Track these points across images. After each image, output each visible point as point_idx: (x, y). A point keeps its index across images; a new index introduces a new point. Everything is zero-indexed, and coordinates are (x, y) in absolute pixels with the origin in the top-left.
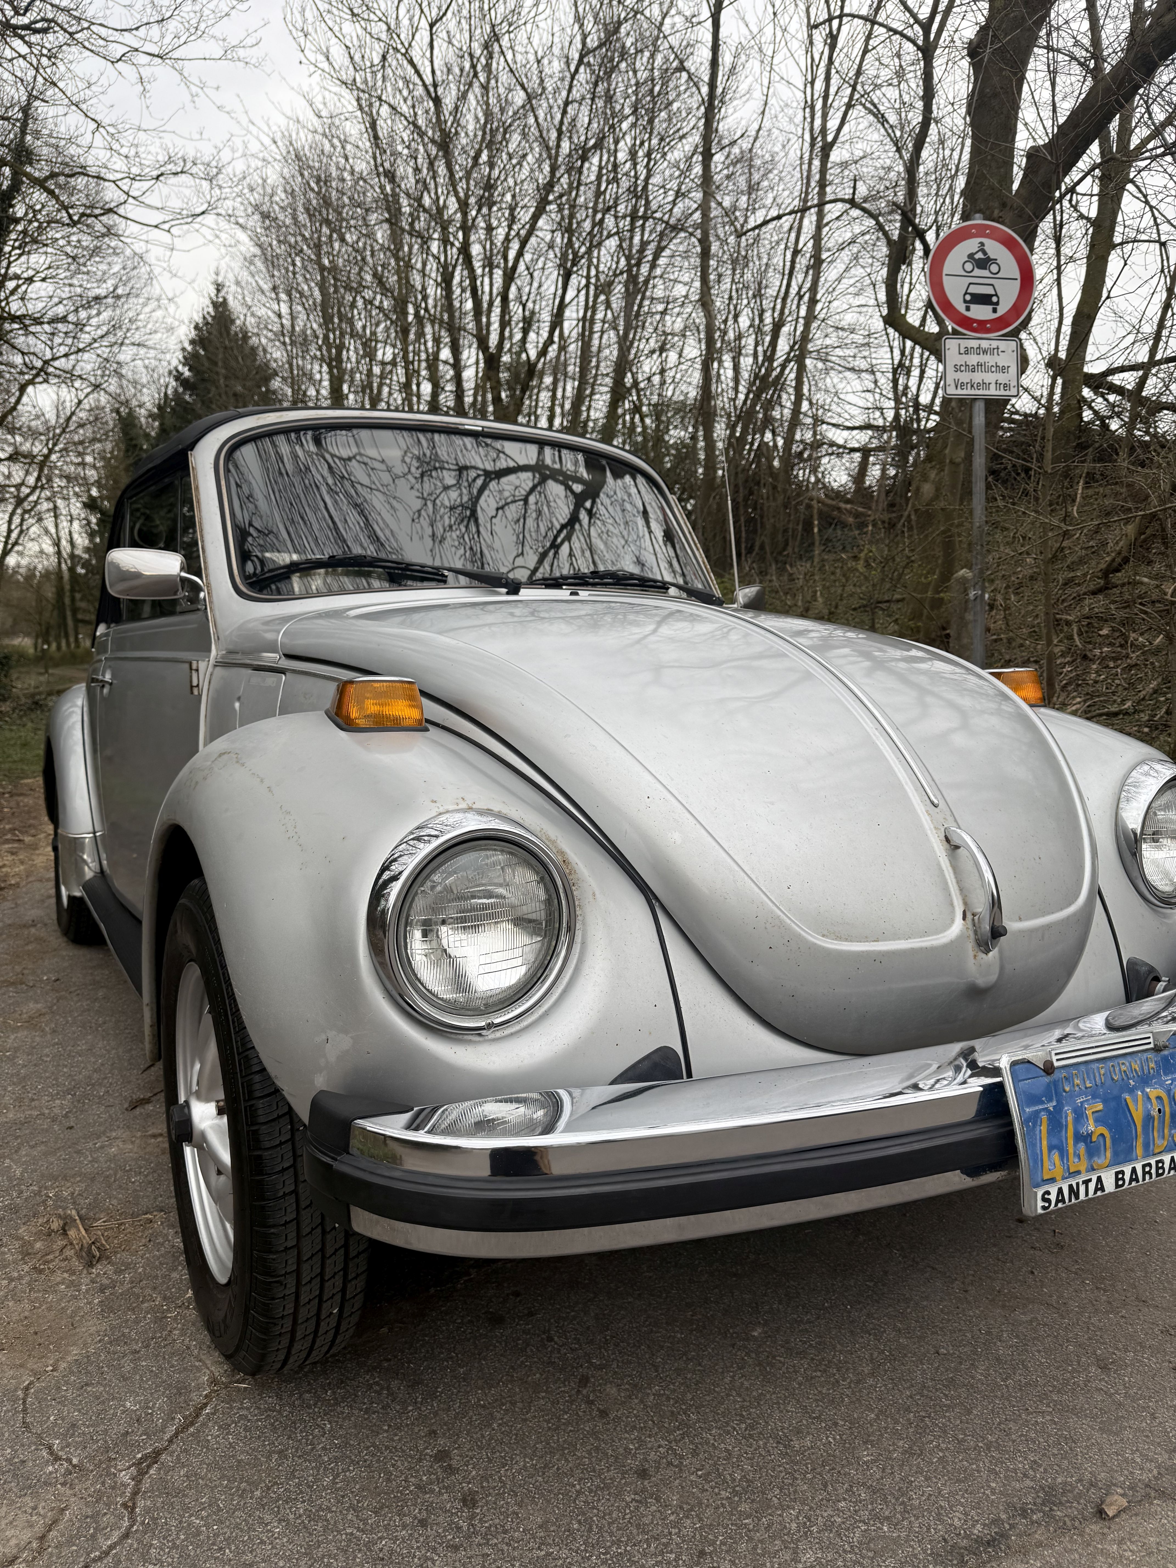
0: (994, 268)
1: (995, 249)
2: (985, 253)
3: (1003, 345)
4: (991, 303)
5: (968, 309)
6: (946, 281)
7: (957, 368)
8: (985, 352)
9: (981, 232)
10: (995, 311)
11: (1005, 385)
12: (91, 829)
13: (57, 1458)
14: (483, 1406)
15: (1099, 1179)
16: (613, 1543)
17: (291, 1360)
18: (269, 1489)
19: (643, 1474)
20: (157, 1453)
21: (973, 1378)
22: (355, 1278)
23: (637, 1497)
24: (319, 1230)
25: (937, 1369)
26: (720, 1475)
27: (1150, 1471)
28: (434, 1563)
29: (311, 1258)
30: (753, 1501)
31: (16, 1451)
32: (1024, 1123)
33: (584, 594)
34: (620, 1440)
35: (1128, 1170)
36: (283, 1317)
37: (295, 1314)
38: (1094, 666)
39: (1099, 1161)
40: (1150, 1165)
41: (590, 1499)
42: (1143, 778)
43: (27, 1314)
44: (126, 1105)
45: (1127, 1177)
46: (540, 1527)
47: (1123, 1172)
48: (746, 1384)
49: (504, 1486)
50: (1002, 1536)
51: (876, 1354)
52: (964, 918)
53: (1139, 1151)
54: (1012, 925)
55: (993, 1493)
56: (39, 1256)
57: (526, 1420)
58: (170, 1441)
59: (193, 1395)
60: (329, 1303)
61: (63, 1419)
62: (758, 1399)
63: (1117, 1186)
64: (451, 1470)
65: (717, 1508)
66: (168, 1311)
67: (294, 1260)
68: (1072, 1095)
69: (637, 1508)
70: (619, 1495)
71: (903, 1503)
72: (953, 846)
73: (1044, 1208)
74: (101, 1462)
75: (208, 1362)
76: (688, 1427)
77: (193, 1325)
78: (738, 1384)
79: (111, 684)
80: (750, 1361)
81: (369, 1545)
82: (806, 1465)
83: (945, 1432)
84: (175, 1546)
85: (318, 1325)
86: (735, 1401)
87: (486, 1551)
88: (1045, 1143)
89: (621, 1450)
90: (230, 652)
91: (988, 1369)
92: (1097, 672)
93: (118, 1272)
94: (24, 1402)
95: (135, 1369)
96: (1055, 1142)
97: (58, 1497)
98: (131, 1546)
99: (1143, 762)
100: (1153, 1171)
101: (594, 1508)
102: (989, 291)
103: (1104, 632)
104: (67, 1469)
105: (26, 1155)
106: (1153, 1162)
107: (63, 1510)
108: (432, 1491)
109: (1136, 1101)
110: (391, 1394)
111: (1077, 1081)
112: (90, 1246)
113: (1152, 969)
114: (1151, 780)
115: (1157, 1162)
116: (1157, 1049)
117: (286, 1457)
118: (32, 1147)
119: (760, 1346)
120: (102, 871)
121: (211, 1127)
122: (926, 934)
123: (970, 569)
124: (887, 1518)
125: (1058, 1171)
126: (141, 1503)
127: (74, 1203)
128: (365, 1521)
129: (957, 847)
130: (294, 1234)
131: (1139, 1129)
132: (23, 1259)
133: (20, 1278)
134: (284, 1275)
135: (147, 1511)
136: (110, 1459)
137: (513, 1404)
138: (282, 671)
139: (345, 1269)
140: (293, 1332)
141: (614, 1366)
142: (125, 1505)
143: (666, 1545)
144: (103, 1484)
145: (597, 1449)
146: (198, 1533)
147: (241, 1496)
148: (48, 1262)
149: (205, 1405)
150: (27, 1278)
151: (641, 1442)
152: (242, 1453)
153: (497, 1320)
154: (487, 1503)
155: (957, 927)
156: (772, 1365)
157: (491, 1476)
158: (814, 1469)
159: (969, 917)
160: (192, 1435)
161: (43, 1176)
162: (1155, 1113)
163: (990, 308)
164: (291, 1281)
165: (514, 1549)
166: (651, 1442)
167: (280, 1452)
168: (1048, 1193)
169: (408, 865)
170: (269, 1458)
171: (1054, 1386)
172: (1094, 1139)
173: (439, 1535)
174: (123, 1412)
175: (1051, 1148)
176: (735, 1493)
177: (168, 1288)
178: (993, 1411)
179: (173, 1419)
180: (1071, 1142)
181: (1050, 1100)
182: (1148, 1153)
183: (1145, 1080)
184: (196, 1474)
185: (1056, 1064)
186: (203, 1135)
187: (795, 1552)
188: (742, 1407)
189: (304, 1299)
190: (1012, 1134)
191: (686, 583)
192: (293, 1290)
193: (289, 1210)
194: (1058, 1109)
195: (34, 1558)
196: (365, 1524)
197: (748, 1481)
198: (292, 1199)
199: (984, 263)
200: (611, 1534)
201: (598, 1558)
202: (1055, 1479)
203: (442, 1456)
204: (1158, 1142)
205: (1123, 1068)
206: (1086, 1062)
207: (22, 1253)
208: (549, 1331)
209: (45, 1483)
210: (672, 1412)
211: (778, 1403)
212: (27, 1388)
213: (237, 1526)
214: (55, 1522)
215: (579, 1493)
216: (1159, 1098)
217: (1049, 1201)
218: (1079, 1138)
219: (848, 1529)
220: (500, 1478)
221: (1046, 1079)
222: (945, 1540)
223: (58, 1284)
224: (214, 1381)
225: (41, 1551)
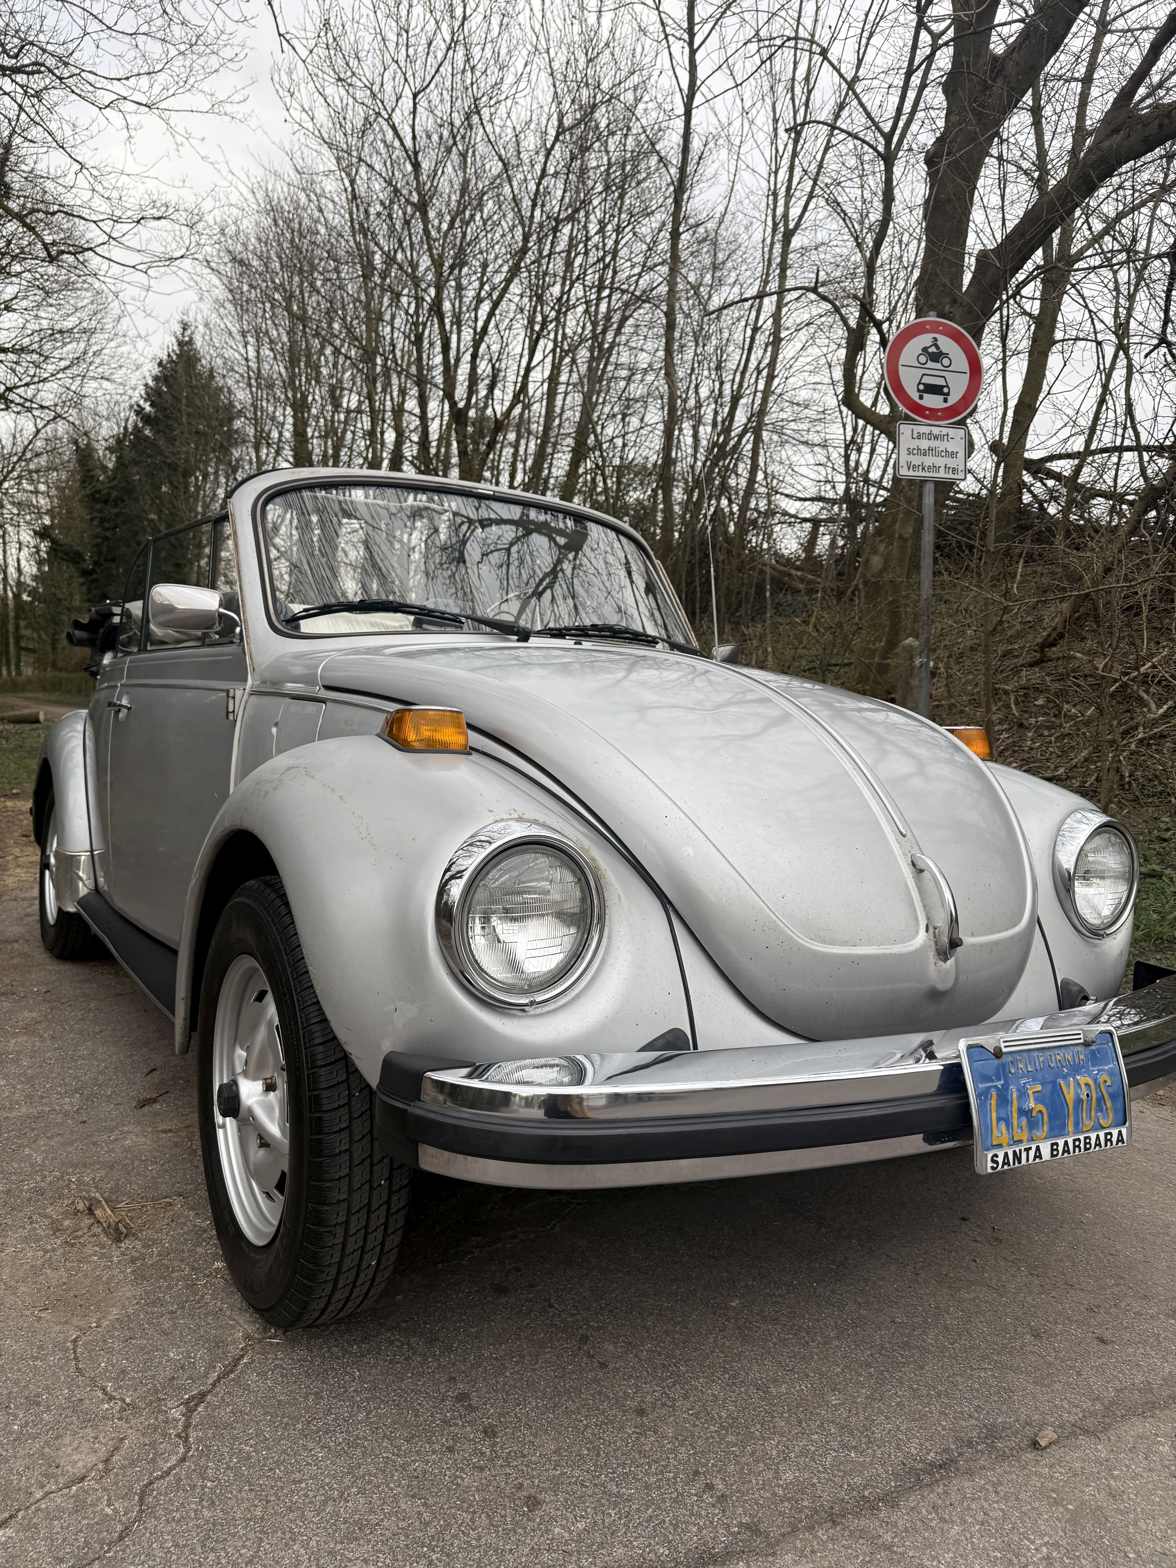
0: (946, 362)
1: (947, 344)
2: (938, 347)
3: (951, 432)
4: (943, 394)
5: (921, 398)
6: (902, 371)
7: (910, 452)
8: (936, 438)
9: (934, 328)
10: (946, 401)
11: (954, 470)
12: (88, 848)
13: (111, 1398)
14: (496, 1359)
15: (1038, 1148)
16: (619, 1465)
17: (329, 1310)
18: (309, 1423)
19: (641, 1412)
20: (202, 1396)
21: (924, 1341)
22: (393, 1233)
23: (638, 1430)
24: (367, 1186)
25: (894, 1334)
26: (708, 1414)
27: (1076, 1414)
28: (463, 1479)
29: (358, 1211)
30: (738, 1434)
31: (73, 1391)
32: (979, 1096)
33: (587, 645)
34: (619, 1386)
35: (1061, 1143)
36: (329, 1265)
37: (340, 1263)
38: (1030, 734)
39: (1038, 1133)
40: (1079, 1140)
41: (596, 1431)
42: (1076, 825)
43: (64, 1280)
44: (134, 1104)
45: (1061, 1149)
46: (554, 1452)
47: (1057, 1144)
48: (728, 1343)
49: (520, 1421)
50: (952, 1461)
51: (840, 1322)
52: (927, 931)
53: (1071, 1128)
54: (967, 940)
55: (943, 1429)
56: (68, 1232)
57: (535, 1370)
58: (214, 1385)
59: (230, 1348)
60: (370, 1254)
61: (113, 1366)
62: (739, 1355)
63: (1052, 1155)
64: (471, 1408)
65: (707, 1439)
66: (197, 1279)
67: (345, 1212)
68: (1017, 1077)
69: (638, 1439)
70: (621, 1429)
71: (867, 1436)
72: (918, 870)
73: (992, 1168)
74: (151, 1402)
75: (241, 1321)
76: (679, 1376)
77: (223, 1290)
78: (720, 1343)
79: (129, 709)
80: (730, 1326)
81: (404, 1466)
82: (783, 1407)
83: (901, 1383)
84: (229, 1468)
85: (357, 1276)
86: (718, 1357)
87: (508, 1471)
88: (994, 1115)
89: (621, 1394)
90: (264, 682)
91: (937, 1335)
92: (1032, 740)
93: (146, 1246)
94: (75, 1352)
95: (175, 1326)
96: (1003, 1114)
97: (115, 1429)
98: (189, 1467)
99: (1076, 810)
100: (1082, 1145)
101: (600, 1438)
102: (941, 382)
103: (1040, 702)
104: (121, 1407)
105: (44, 1145)
106: (1082, 1138)
107: (122, 1439)
108: (456, 1425)
109: (1068, 1086)
110: (410, 1348)
111: (1021, 1066)
112: (117, 1224)
113: (1082, 990)
114: (1083, 826)
115: (1085, 1138)
116: (1087, 1044)
117: (322, 1398)
118: (49, 1138)
119: (738, 1314)
120: (97, 889)
121: (258, 1103)
122: (895, 942)
123: (917, 637)
124: (854, 1447)
125: (1005, 1139)
126: (193, 1435)
127: (96, 1187)
128: (399, 1448)
129: (921, 871)
130: (346, 1188)
131: (1071, 1110)
132: (54, 1234)
133: (54, 1250)
134: (335, 1226)
135: (199, 1440)
136: (159, 1400)
137: (522, 1357)
138: (323, 701)
139: (386, 1224)
140: (336, 1281)
141: (610, 1327)
142: (178, 1436)
143: (665, 1467)
144: (156, 1418)
145: (600, 1393)
146: (249, 1457)
147: (285, 1428)
148: (79, 1237)
149: (242, 1356)
150: (60, 1251)
151: (638, 1389)
152: (282, 1394)
153: (501, 1290)
154: (506, 1434)
155: (921, 938)
156: (750, 1329)
157: (508, 1413)
158: (789, 1410)
159: (931, 930)
160: (233, 1380)
161: (63, 1163)
162: (1084, 1097)
163: (942, 397)
164: (340, 1232)
165: (532, 1469)
166: (646, 1387)
167: (316, 1394)
168: (996, 1156)
169: (470, 864)
170: (306, 1398)
171: (995, 1350)
172: (1034, 1114)
173: (465, 1459)
174: (168, 1361)
175: (999, 1119)
176: (722, 1427)
177: (195, 1260)
178: (942, 1367)
179: (214, 1367)
180: (1015, 1115)
181: (999, 1079)
182: (1077, 1130)
183: (1076, 1069)
184: (241, 1412)
185: (1004, 1050)
186: (250, 1111)
187: (777, 1472)
188: (725, 1361)
189: (349, 1249)
190: (968, 1105)
191: (669, 637)
192: (341, 1240)
193: (343, 1166)
194: (1006, 1087)
195: (101, 1477)
196: (399, 1450)
197: (733, 1418)
198: (346, 1157)
199: (937, 357)
200: (617, 1458)
201: (607, 1476)
202: (996, 1419)
203: (462, 1397)
204: (1086, 1122)
205: (1058, 1057)
206: (1028, 1050)
207: (52, 1229)
208: (549, 1299)
209: (103, 1418)
210: (664, 1365)
211: (756, 1359)
212: (75, 1341)
213: (284, 1452)
214: (116, 1449)
215: (586, 1426)
216: (1087, 1085)
217: (997, 1163)
218: (1022, 1112)
219: (821, 1455)
220: (516, 1415)
221: (996, 1062)
222: (904, 1464)
223: (90, 1256)
224: (247, 1337)
225: (107, 1471)
